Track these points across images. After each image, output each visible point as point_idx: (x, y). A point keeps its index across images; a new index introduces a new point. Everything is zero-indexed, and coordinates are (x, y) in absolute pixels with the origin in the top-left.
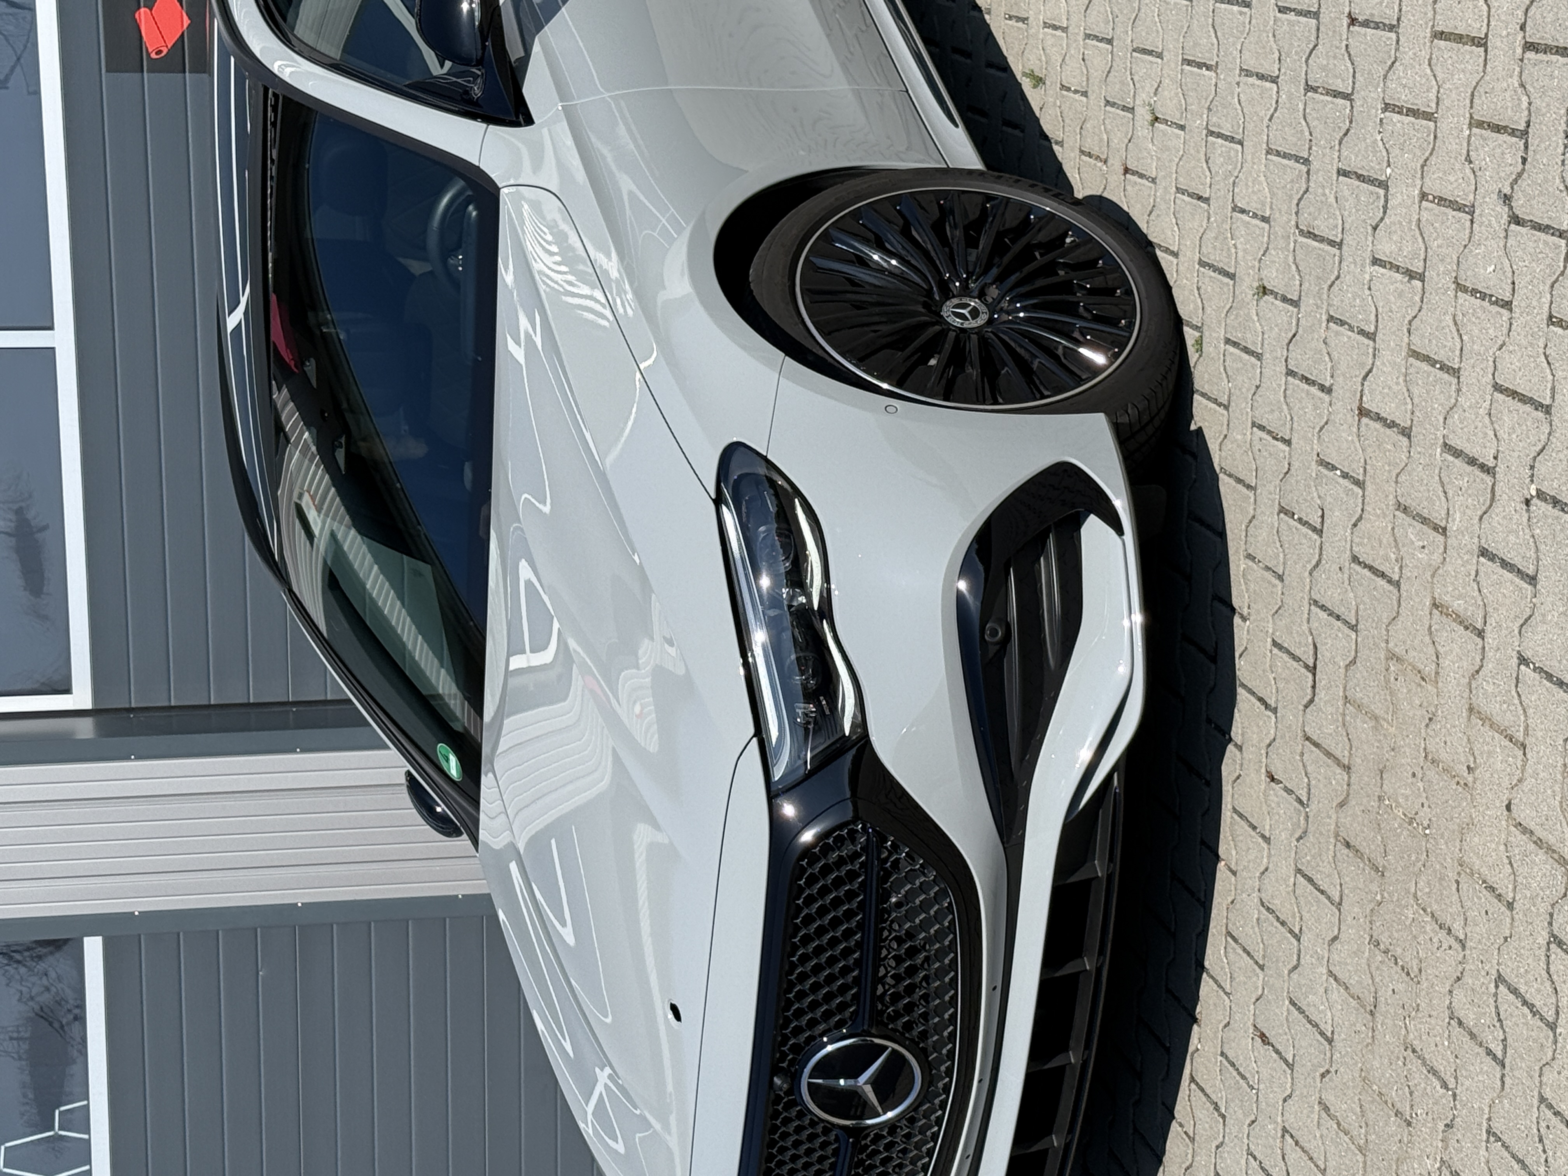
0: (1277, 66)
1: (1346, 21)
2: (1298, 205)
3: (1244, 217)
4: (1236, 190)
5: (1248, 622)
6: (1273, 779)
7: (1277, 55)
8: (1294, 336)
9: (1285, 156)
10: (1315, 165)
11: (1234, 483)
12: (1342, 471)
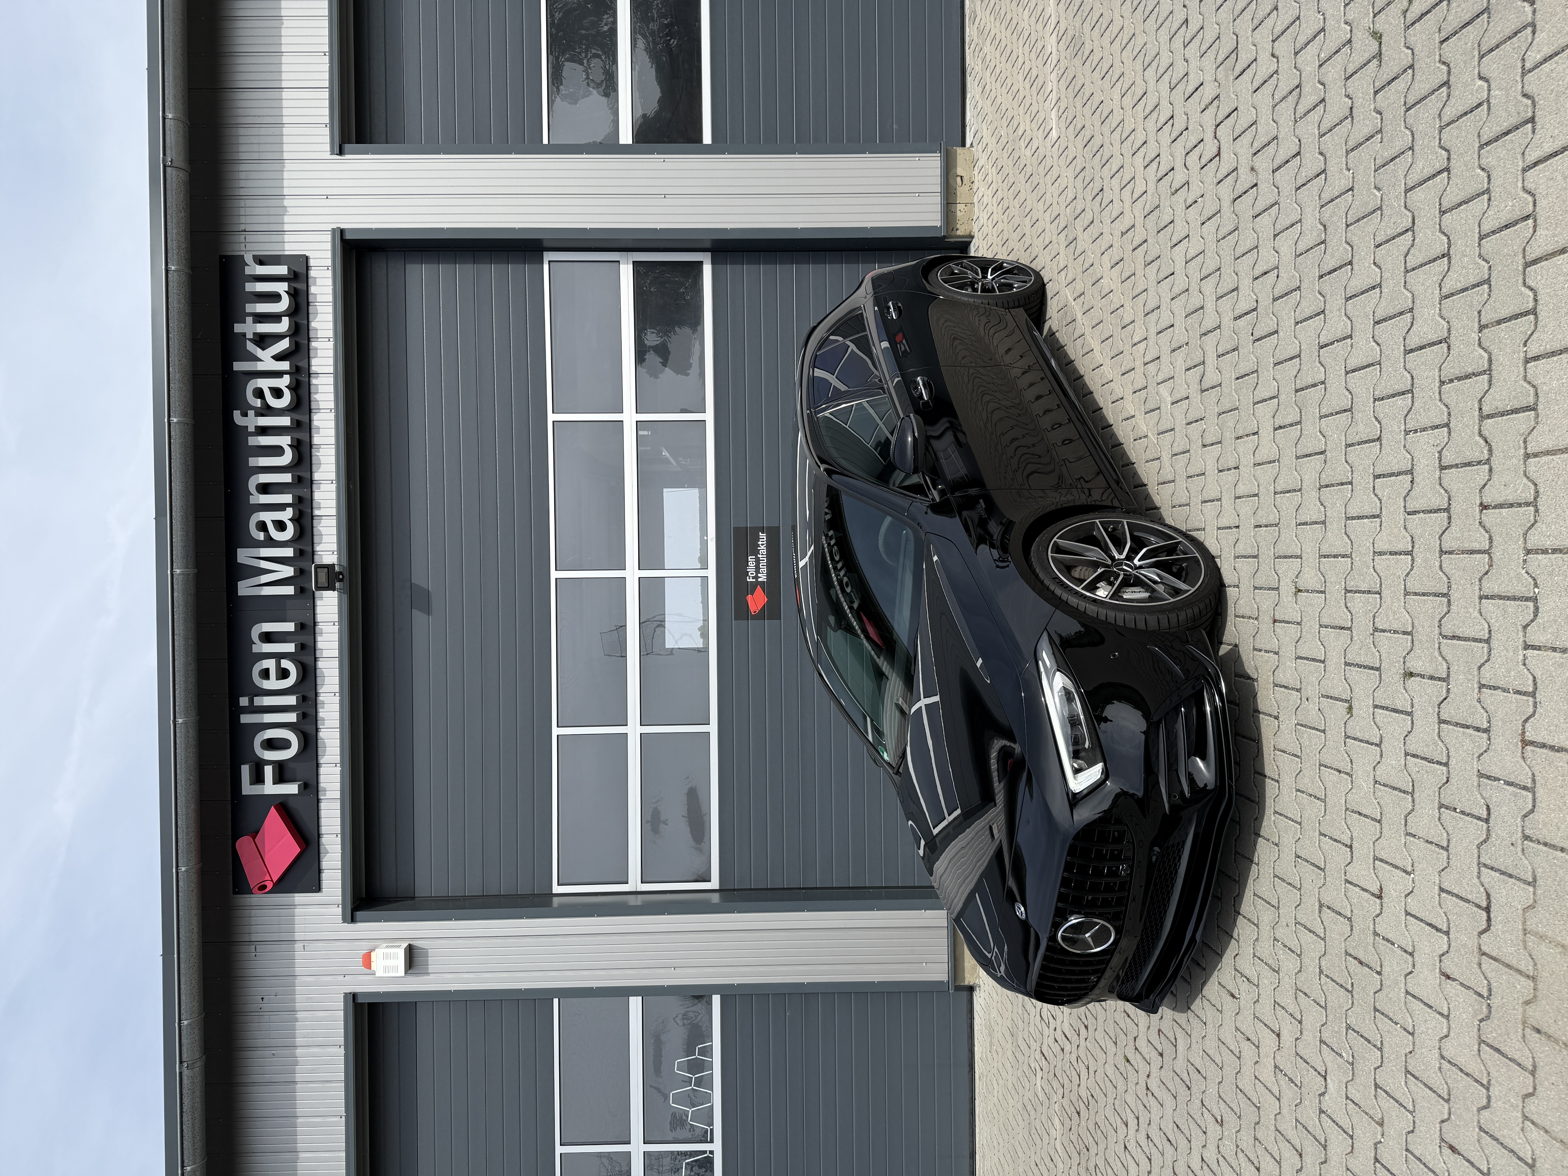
0: (1410, 545)
1: (1477, 509)
2: (1440, 621)
3: (1386, 634)
4: (1376, 620)
5: (1412, 876)
6: (1448, 977)
7: (1409, 539)
8: (1445, 699)
9: (1424, 594)
10: (1455, 595)
11: (1390, 790)
12: (1504, 781)
